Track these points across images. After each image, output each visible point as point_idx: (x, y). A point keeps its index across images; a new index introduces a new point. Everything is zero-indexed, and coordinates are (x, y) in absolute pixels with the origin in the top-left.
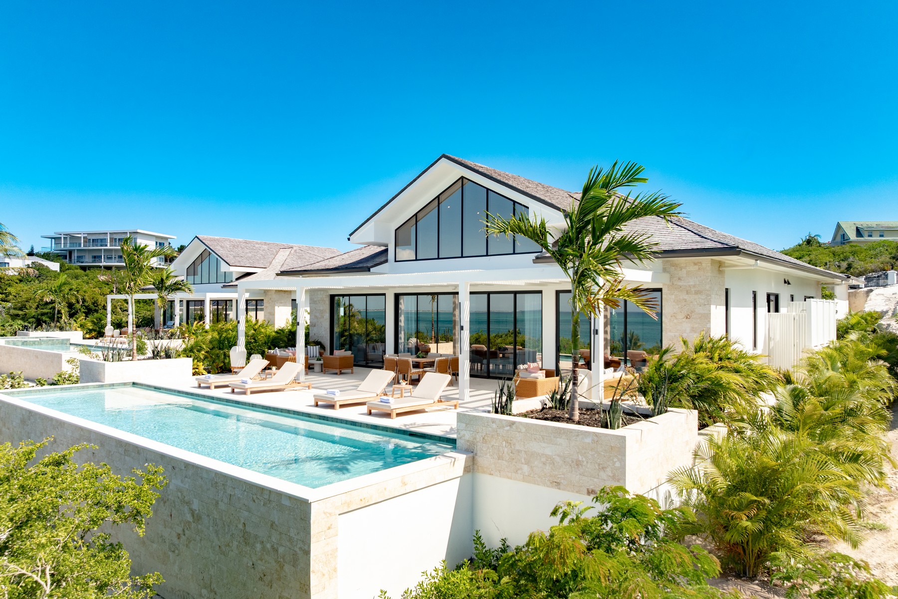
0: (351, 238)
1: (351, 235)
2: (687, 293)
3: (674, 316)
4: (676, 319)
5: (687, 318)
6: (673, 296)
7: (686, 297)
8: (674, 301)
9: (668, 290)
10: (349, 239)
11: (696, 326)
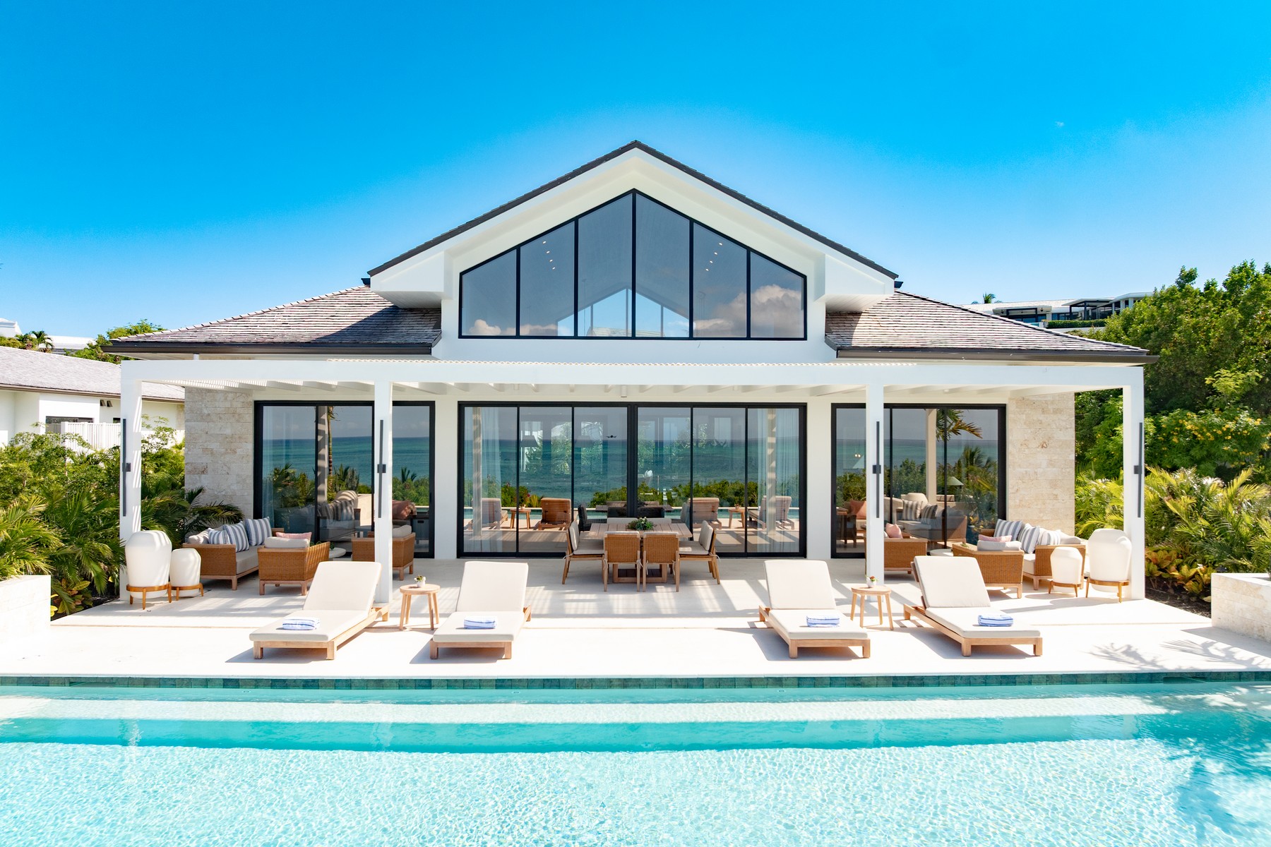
0: (373, 279)
1: (372, 273)
2: (1043, 412)
3: (1025, 444)
4: (1028, 448)
5: (1043, 447)
6: (1024, 416)
7: (1042, 417)
8: (1025, 423)
9: (1017, 407)
10: (367, 282)
11: (1056, 457)
